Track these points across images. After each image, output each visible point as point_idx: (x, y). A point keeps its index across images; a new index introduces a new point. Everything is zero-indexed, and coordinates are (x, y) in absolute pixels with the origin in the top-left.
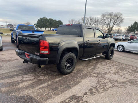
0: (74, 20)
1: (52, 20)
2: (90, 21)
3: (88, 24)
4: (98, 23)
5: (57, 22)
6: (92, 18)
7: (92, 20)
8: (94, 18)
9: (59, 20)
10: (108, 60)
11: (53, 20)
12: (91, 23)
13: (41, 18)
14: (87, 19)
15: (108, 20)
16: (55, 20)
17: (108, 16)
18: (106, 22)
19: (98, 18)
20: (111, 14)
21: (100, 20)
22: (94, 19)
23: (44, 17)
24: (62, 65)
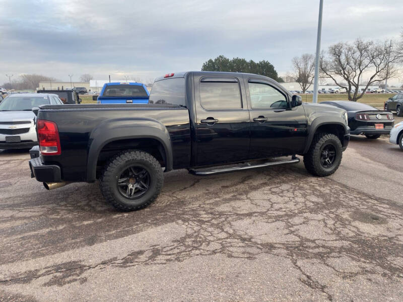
0: (311, 57)
1: (243, 61)
2: (358, 54)
3: (352, 64)
5: (258, 68)
6: (365, 42)
7: (366, 49)
8: (371, 44)
9: (264, 61)
11: (245, 61)
12: (361, 62)
13: (210, 61)
14: (350, 49)
16: (252, 61)
19: (389, 43)
23: (220, 56)
24: (108, 185)
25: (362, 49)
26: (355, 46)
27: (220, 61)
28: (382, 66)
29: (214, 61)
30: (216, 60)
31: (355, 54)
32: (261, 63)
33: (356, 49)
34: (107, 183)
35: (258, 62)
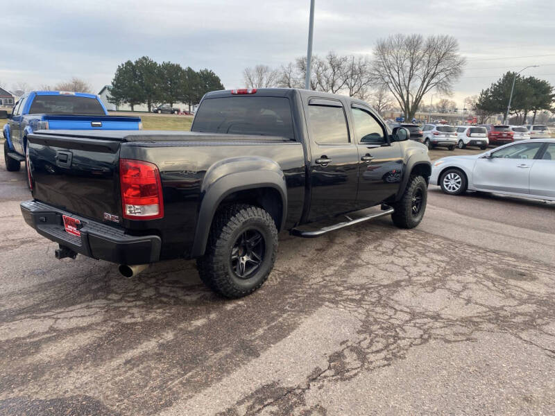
0: (267, 70)
1: (178, 68)
2: (330, 71)
3: (324, 83)
4: (364, 80)
5: (198, 79)
6: (338, 58)
7: (339, 66)
8: (345, 60)
9: (206, 70)
10: (404, 232)
11: (180, 68)
12: (334, 81)
13: (129, 63)
14: (321, 64)
15: (401, 68)
16: (190, 69)
17: (403, 52)
18: (395, 74)
19: (363, 60)
20: (413, 44)
21: (369, 67)
22: (346, 65)
23: (144, 58)
24: (221, 261)
25: (336, 65)
26: (328, 61)
27: (143, 64)
28: (356, 89)
29: (134, 64)
30: (137, 62)
31: (327, 71)
32: (202, 72)
33: (329, 65)
34: (221, 258)
35: (199, 71)
